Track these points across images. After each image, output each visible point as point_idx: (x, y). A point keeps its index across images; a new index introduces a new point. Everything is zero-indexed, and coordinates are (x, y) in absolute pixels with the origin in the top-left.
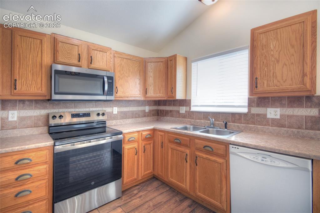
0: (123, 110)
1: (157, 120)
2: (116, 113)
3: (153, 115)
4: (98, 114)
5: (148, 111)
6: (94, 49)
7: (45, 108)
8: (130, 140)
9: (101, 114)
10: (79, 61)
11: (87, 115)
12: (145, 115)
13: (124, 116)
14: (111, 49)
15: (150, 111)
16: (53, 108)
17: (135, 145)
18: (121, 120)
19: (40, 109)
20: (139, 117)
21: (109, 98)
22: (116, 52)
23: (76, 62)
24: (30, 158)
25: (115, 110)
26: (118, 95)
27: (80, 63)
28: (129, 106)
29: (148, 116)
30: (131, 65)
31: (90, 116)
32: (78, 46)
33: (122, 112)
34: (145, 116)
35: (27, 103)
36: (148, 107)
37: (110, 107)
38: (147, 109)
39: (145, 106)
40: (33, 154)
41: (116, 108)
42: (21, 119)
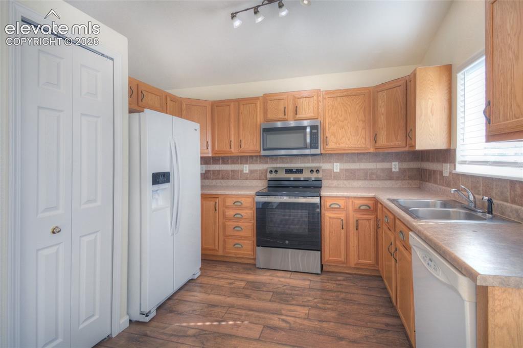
0: (348, 168)
1: (419, 188)
2: (338, 171)
3: (411, 178)
4: (312, 171)
5: (397, 170)
6: (300, 97)
7: (266, 163)
8: (333, 206)
9: (315, 171)
10: (285, 115)
11: (300, 171)
12: (390, 176)
13: (351, 175)
14: (320, 90)
15: (403, 171)
16: (272, 163)
17: (342, 215)
18: (345, 182)
19: (263, 163)
20: (378, 178)
21: (313, 151)
22: (327, 92)
23: (281, 116)
24: (242, 202)
25: (337, 167)
26: (329, 146)
27: (286, 116)
28: (360, 161)
29: (397, 179)
30: (349, 103)
31: (302, 173)
32: (284, 100)
33: (347, 170)
34: (391, 179)
35: (254, 158)
36: (397, 163)
37: (330, 162)
38: (395, 166)
39: (391, 162)
40: (243, 199)
41: (338, 164)
42: (251, 172)
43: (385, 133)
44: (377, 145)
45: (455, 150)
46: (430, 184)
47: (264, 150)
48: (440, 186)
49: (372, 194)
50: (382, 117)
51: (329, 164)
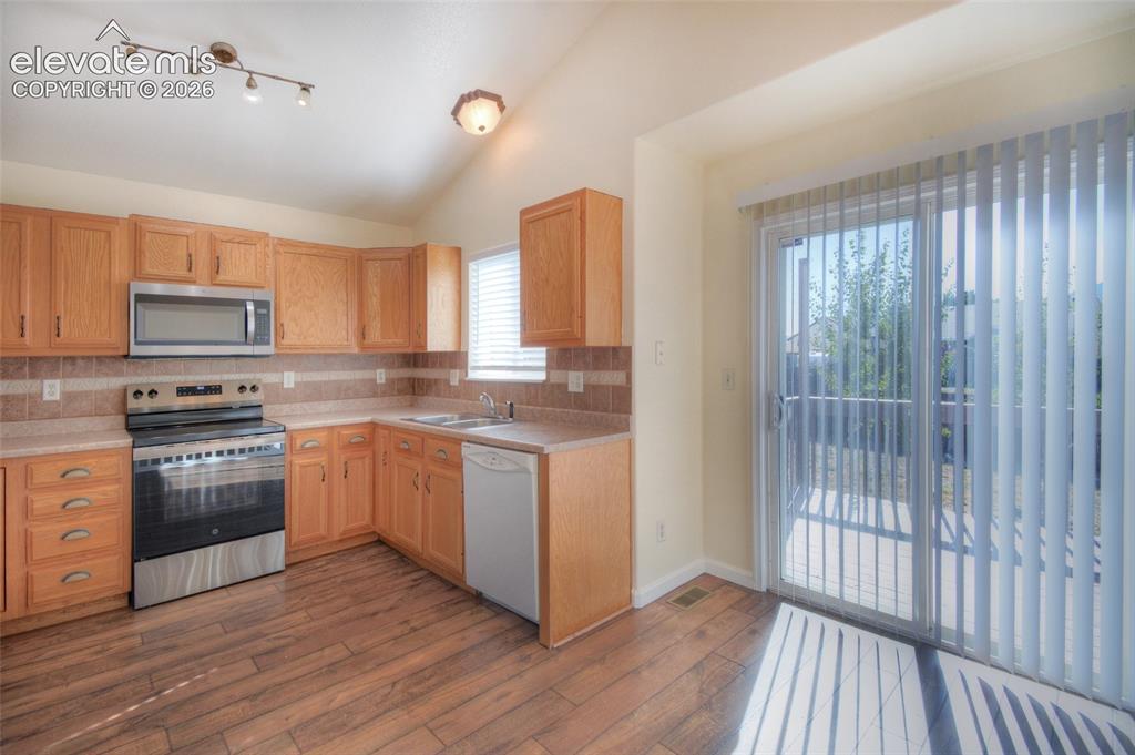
0: (309, 379)
1: (412, 405)
2: (292, 385)
3: (400, 392)
4: (242, 388)
5: (383, 381)
6: (226, 238)
7: (119, 374)
8: (307, 445)
9: (249, 387)
10: (190, 270)
11: (215, 389)
12: (373, 391)
13: (314, 393)
14: (267, 234)
15: (391, 382)
16: (137, 374)
17: (323, 459)
18: (305, 405)
19: (107, 375)
20: (357, 395)
21: (258, 350)
22: (283, 242)
23: (183, 272)
24: (89, 468)
25: (289, 379)
26: (286, 341)
27: (192, 275)
29: (384, 394)
30: (321, 269)
31: (221, 393)
32: (187, 237)
33: (307, 384)
34: (374, 395)
35: (80, 363)
36: (383, 371)
37: (277, 371)
38: (381, 376)
39: (375, 369)
40: (92, 461)
41: (292, 374)
42: (69, 397)
43: (379, 325)
44: (366, 342)
45: (466, 353)
46: (430, 398)
47: (137, 343)
48: (447, 400)
49: (367, 418)
50: (374, 300)
51: (275, 375)
